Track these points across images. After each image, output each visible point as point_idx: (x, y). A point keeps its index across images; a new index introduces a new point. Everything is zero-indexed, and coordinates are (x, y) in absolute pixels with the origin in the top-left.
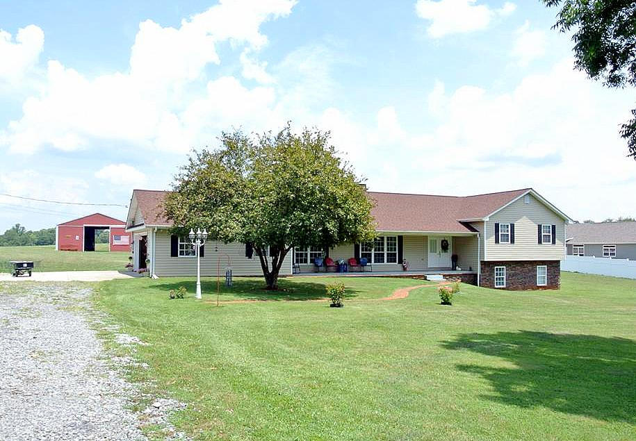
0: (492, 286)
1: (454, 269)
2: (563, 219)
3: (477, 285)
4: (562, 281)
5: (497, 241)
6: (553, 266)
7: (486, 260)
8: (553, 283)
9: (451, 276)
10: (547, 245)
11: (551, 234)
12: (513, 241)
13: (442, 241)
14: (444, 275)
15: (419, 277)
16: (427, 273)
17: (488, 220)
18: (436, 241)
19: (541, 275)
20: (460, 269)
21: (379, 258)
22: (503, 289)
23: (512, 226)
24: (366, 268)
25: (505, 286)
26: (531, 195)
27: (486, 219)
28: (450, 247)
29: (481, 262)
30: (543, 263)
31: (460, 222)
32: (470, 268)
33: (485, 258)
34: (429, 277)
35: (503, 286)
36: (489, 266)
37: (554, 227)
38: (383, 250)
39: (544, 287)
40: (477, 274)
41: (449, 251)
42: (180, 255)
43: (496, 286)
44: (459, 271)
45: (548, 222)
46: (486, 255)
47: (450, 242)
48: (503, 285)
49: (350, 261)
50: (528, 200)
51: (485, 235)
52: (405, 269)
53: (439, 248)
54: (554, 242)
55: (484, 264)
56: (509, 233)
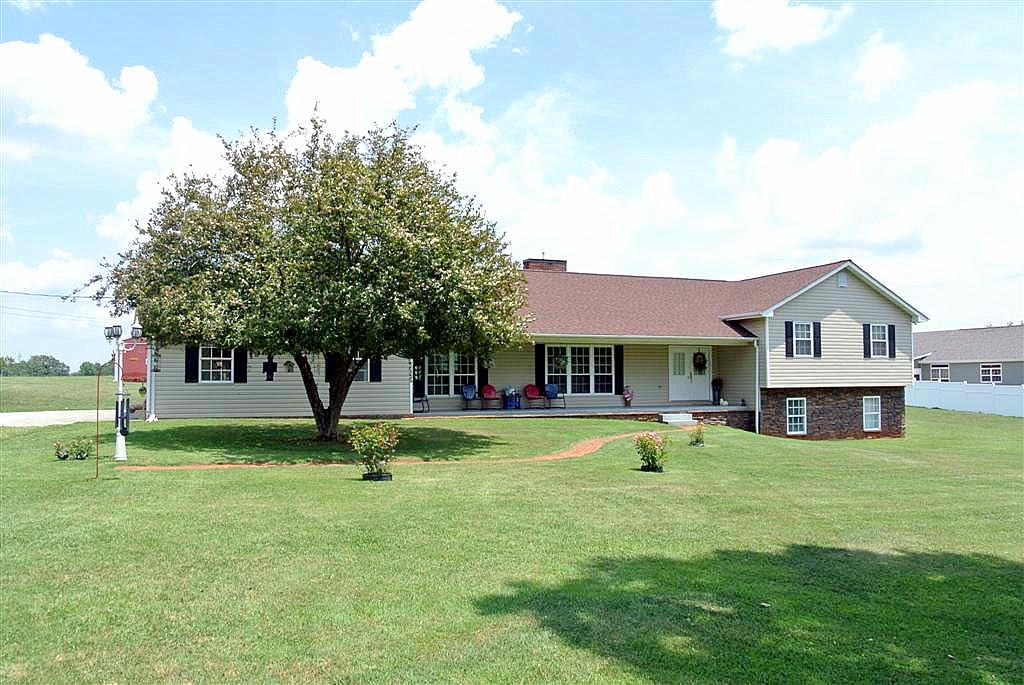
0: (782, 433)
1: (716, 402)
2: (909, 315)
3: (755, 431)
4: (909, 423)
5: (789, 353)
6: (892, 396)
7: (769, 386)
8: (892, 427)
9: (708, 415)
10: (879, 361)
11: (887, 341)
12: (818, 353)
13: (695, 355)
14: (695, 414)
15: (650, 417)
16: (662, 410)
17: (771, 314)
18: (684, 355)
19: (871, 413)
20: (726, 403)
21: (581, 385)
22: (803, 437)
23: (817, 327)
24: (556, 402)
25: (805, 432)
26: (850, 272)
27: (769, 314)
28: (709, 365)
29: (762, 389)
30: (874, 390)
31: (725, 321)
32: (743, 401)
33: (768, 382)
34: (666, 418)
35: (801, 433)
36: (776, 397)
37: (892, 328)
38: (587, 371)
39: (877, 433)
40: (754, 412)
41: (707, 371)
42: (203, 379)
43: (789, 433)
44: (725, 406)
45: (881, 319)
46: (769, 378)
47: (709, 356)
48: (802, 430)
49: (527, 389)
50: (844, 280)
51: (767, 342)
52: (627, 404)
53: (689, 366)
54: (892, 355)
55: (767, 393)
56: (812, 339)
